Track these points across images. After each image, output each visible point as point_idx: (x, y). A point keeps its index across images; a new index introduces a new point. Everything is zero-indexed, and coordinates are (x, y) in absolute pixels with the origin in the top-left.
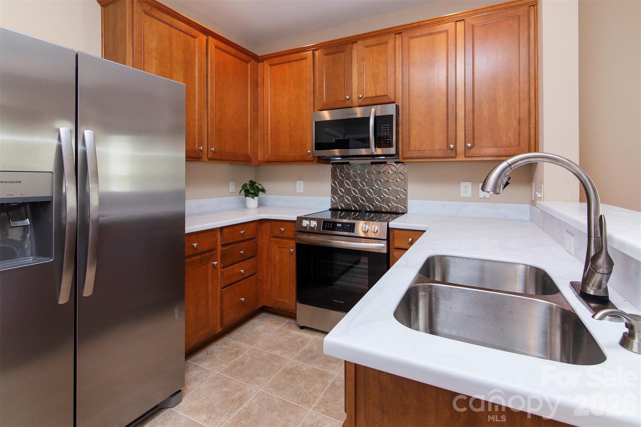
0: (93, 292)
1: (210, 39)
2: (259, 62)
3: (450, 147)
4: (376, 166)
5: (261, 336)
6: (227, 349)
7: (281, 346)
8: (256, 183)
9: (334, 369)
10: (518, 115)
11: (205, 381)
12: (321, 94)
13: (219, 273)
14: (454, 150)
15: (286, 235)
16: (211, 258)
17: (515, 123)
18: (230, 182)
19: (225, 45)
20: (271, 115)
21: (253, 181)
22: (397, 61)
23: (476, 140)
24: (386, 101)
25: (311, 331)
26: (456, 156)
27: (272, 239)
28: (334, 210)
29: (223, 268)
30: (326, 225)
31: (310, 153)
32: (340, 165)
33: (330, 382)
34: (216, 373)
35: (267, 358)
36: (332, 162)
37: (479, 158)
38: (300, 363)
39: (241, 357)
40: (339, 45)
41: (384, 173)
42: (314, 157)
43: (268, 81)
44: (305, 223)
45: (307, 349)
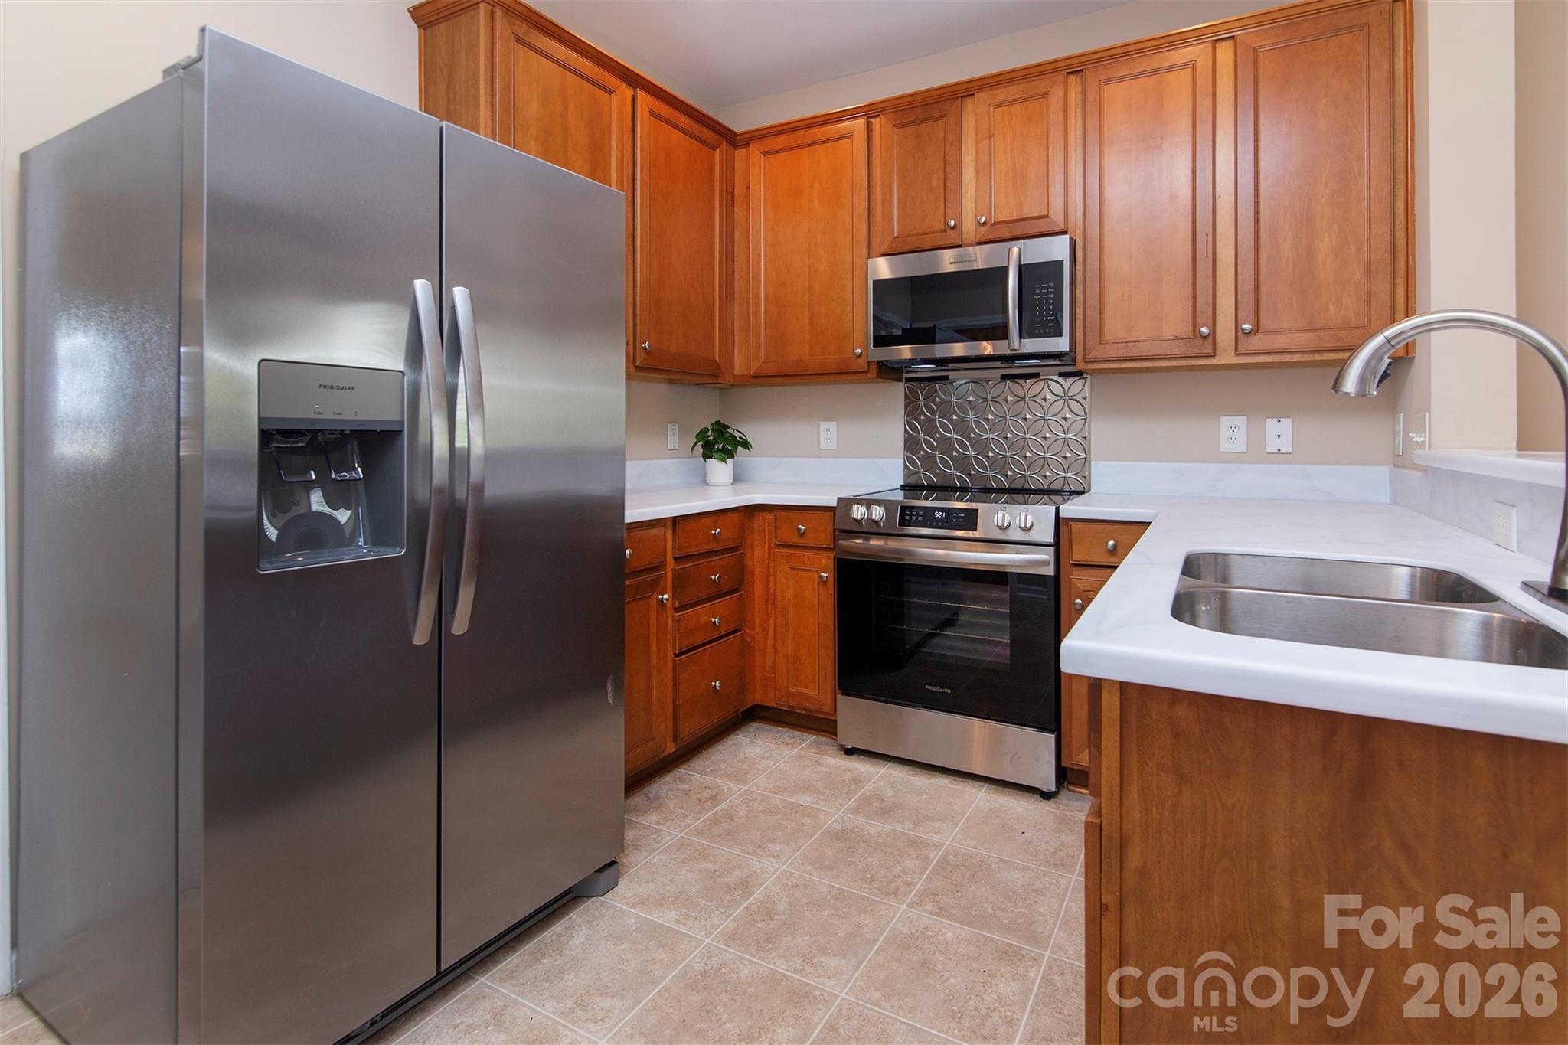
0: (469, 627)
1: (641, 94)
2: (735, 147)
3: (1200, 333)
4: (1013, 384)
5: (759, 767)
6: (690, 790)
7: (808, 788)
8: (729, 427)
9: (939, 832)
10: (1365, 255)
11: (657, 850)
12: (887, 216)
13: (670, 621)
14: (1210, 339)
15: (811, 542)
16: (655, 586)
17: (1358, 273)
18: (670, 426)
19: (670, 109)
20: (766, 270)
21: (722, 422)
22: (1071, 136)
23: (1262, 314)
24: (1045, 230)
25: (872, 759)
26: (1215, 353)
27: (776, 550)
28: (911, 488)
29: (677, 610)
30: (908, 515)
31: (861, 353)
32: (927, 383)
33: (936, 856)
34: (677, 835)
35: (783, 809)
36: (906, 375)
37: (1271, 357)
38: (859, 820)
39: (726, 806)
40: (932, 103)
41: (1034, 399)
42: (869, 362)
43: (759, 192)
44: (858, 511)
45: (869, 794)
